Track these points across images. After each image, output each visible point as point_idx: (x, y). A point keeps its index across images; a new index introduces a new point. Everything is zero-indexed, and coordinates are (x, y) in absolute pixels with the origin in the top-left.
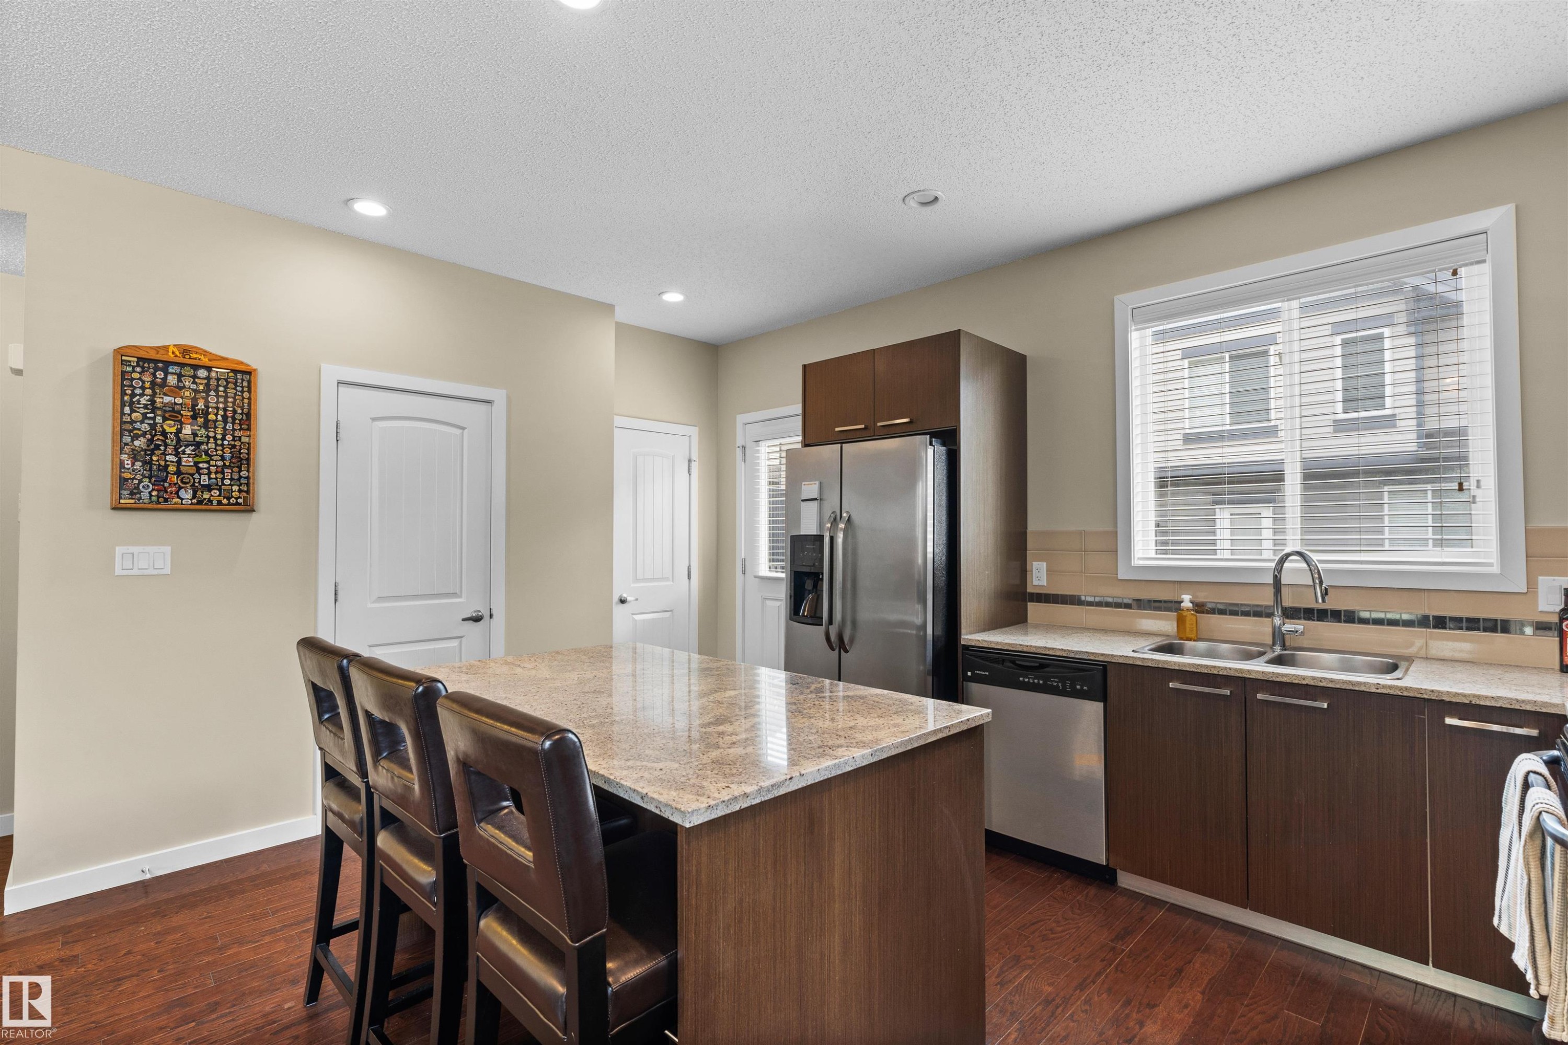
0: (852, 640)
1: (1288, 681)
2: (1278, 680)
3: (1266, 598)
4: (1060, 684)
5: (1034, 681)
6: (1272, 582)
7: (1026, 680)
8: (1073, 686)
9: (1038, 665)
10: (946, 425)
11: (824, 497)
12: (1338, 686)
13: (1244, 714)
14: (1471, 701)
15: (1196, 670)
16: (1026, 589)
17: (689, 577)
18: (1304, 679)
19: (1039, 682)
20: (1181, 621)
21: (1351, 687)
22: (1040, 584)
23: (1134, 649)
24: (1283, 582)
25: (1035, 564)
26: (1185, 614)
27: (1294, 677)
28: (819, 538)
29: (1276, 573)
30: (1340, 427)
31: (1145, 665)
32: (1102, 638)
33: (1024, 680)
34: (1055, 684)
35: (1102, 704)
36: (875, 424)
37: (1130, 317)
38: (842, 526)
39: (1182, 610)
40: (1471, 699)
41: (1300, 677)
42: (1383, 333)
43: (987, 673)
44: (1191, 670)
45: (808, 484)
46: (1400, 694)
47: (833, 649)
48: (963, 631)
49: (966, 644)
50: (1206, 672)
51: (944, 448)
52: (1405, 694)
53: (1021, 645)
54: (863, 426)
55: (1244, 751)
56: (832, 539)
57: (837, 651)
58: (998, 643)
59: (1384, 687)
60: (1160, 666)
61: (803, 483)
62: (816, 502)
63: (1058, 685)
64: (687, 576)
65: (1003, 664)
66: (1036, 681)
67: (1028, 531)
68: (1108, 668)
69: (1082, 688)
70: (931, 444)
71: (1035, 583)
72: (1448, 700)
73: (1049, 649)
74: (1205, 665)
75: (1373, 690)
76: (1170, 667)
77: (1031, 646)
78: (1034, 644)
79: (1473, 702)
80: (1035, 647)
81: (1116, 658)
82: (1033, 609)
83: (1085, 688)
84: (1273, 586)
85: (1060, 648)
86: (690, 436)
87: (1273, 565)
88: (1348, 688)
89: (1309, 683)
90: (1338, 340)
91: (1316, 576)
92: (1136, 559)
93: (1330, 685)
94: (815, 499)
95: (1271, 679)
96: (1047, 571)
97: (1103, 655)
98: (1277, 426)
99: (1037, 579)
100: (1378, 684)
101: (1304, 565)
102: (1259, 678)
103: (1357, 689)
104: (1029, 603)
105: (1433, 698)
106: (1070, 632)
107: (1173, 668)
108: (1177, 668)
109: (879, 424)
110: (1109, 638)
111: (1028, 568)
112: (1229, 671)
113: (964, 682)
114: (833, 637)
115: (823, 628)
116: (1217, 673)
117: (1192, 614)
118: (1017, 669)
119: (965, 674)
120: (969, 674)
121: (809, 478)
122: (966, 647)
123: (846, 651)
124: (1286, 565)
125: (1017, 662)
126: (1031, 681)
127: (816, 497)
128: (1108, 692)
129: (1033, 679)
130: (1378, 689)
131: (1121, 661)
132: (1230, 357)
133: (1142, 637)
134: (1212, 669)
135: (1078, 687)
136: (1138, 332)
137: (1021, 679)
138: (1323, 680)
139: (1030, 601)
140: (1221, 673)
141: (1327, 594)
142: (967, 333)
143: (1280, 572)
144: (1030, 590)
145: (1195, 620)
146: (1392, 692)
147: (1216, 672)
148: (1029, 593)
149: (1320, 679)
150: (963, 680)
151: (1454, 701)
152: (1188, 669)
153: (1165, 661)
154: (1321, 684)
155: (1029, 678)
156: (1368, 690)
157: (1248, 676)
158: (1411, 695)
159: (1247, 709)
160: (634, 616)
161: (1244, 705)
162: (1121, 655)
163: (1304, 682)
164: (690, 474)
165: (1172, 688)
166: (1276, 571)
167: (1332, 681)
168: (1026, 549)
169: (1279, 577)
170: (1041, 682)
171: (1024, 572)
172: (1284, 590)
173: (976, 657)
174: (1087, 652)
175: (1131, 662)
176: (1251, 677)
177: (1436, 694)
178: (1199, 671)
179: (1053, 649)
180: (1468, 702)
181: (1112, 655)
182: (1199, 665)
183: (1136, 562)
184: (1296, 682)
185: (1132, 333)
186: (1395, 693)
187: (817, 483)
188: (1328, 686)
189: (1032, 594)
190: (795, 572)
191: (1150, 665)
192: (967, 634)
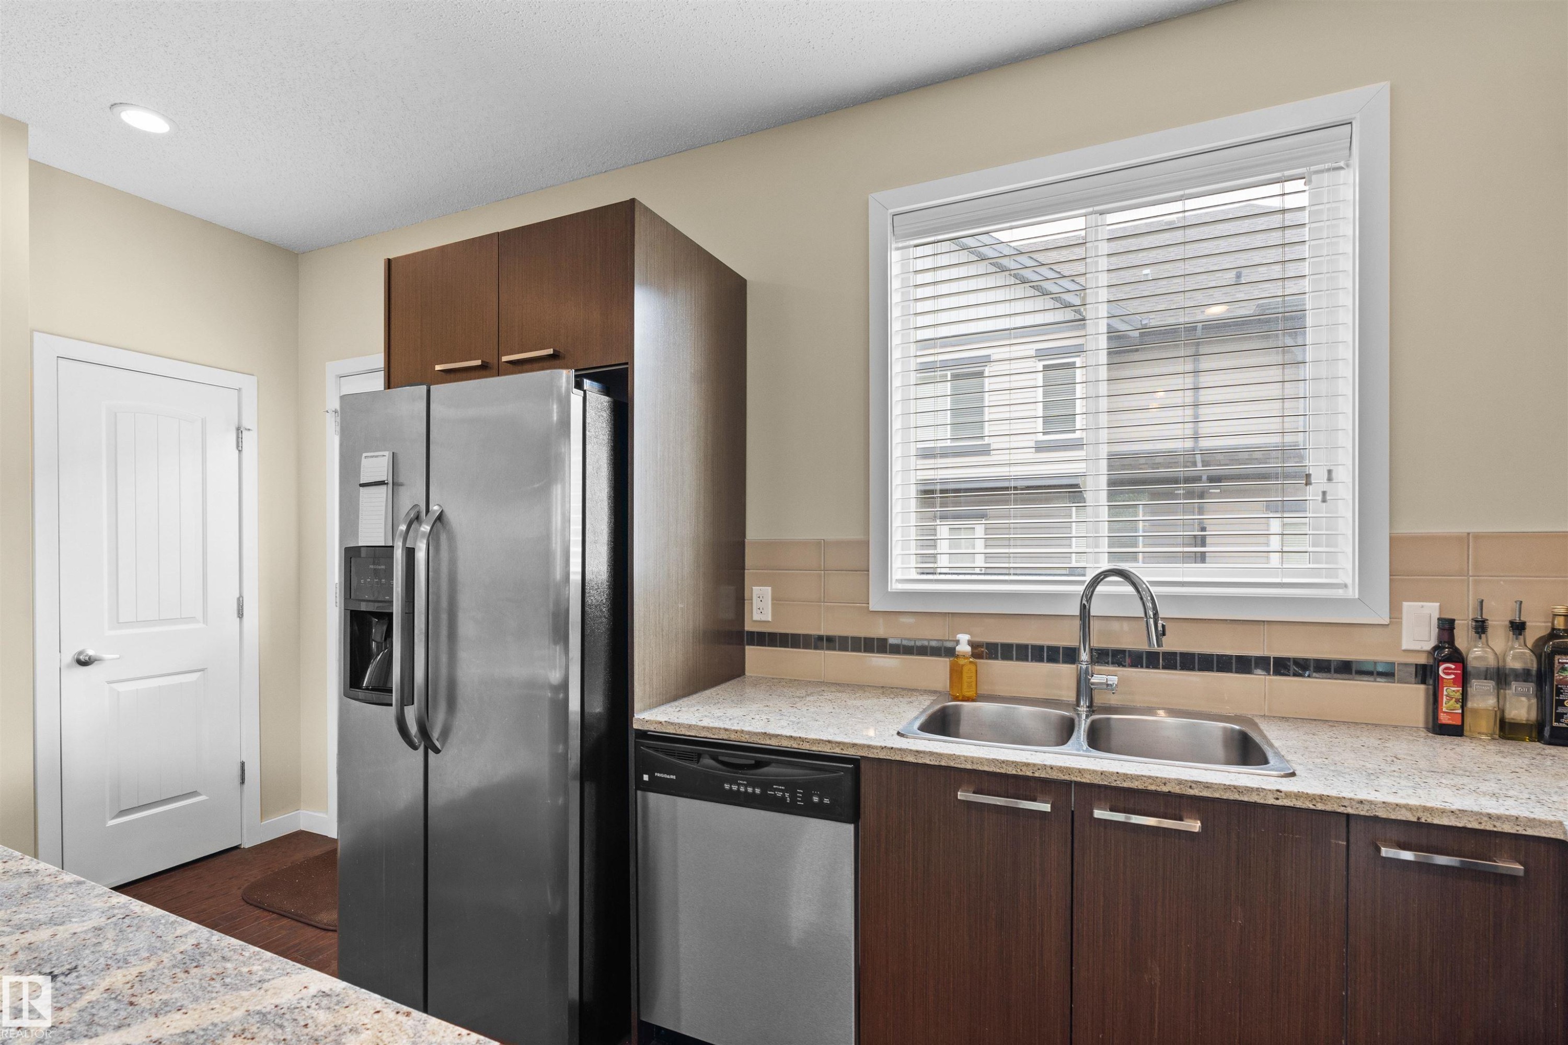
0: (445, 733)
1: (1140, 787)
2: (1125, 785)
3: (1067, 637)
4: (787, 795)
5: (746, 790)
6: (1078, 613)
7: (735, 788)
8: (807, 798)
9: (753, 762)
10: (612, 359)
11: (401, 479)
12: (1217, 795)
13: (1069, 840)
14: (1419, 819)
15: (998, 771)
16: (744, 626)
17: (240, 614)
18: (1165, 784)
19: (754, 791)
20: (956, 673)
21: (1237, 797)
22: (763, 619)
23: (900, 728)
24: (1092, 614)
25: (756, 590)
26: (962, 661)
27: (1150, 781)
28: (388, 550)
29: (1084, 602)
30: (1040, 448)
31: (920, 761)
32: (850, 703)
33: (731, 788)
34: (779, 794)
35: (851, 827)
36: (499, 359)
37: (890, 228)
38: (426, 528)
39: (958, 656)
40: (1420, 814)
41: (1158, 780)
42: (1074, 363)
43: (674, 777)
44: (991, 770)
45: (372, 457)
46: (1312, 807)
47: (415, 748)
48: (637, 705)
49: (640, 728)
50: (1014, 772)
51: (607, 398)
52: (1320, 807)
53: (726, 730)
54: (478, 362)
55: (1069, 901)
56: (410, 554)
57: (422, 749)
58: (690, 726)
59: (1288, 795)
60: (943, 764)
61: (364, 455)
62: (383, 489)
63: (783, 797)
64: (236, 615)
65: (698, 761)
66: (750, 790)
67: (746, 541)
68: (863, 765)
69: (821, 800)
70: (579, 385)
71: (756, 617)
72: (1384, 816)
73: (771, 736)
74: (1013, 762)
75: (1271, 801)
76: (959, 766)
77: (742, 731)
78: (746, 729)
79: (1423, 820)
80: (749, 733)
81: (875, 751)
82: (752, 653)
83: (826, 801)
84: (1079, 618)
85: (788, 734)
86: (239, 390)
87: (1081, 589)
88: (1232, 798)
89: (1172, 791)
90: (1040, 366)
91: (1149, 605)
92: (894, 581)
93: (1206, 793)
94: (382, 483)
95: (1114, 784)
96: (773, 599)
97: (854, 745)
98: (990, 444)
99: (759, 611)
100: (1278, 791)
101: (1130, 589)
102: (1096, 782)
103: (1246, 799)
104: (747, 647)
105: (1362, 813)
106: (802, 692)
107: (962, 766)
108: (969, 767)
109: (505, 359)
110: (858, 703)
111: (747, 596)
112: (1050, 771)
113: (639, 793)
114: (413, 729)
115: (392, 711)
116: (1031, 774)
117: (971, 662)
118: (720, 770)
119: (639, 778)
120: (646, 778)
121: (372, 445)
122: (643, 734)
123: (437, 751)
124: (1100, 589)
125: (721, 758)
126: (742, 789)
127: (384, 478)
128: (862, 805)
129: (746, 786)
130: (1277, 799)
131: (882, 755)
132: (952, 375)
133: (903, 696)
134: (1024, 769)
135: (816, 799)
136: (898, 251)
137: (727, 786)
138: (1193, 785)
139: (749, 644)
140: (1037, 775)
141: (1164, 634)
142: (647, 209)
143: (1089, 600)
144: (748, 627)
145: (974, 671)
146: (1299, 804)
147: (1029, 774)
148: (747, 632)
149: (1190, 784)
150: (636, 789)
151: (1393, 817)
152: (986, 768)
153: (951, 755)
154: (1192, 792)
155: (739, 785)
156: (1262, 801)
157: (1079, 779)
158: (1329, 808)
159: (1076, 832)
160: (114, 685)
161: (1070, 823)
162: (883, 745)
163: (1165, 789)
164: (240, 451)
165: (960, 800)
166: (1084, 598)
167: (1208, 786)
168: (743, 568)
169: (1087, 607)
170: (758, 791)
171: (740, 601)
172: (1095, 626)
173: (656, 749)
174: (829, 742)
175: (898, 758)
176: (1084, 780)
177: (1366, 807)
178: (1003, 771)
179: (777, 736)
180: (1415, 820)
181: (869, 747)
182: (1003, 762)
183: (895, 586)
184: (1153, 788)
185: (893, 252)
186: (1304, 806)
187: (387, 454)
188: (1201, 794)
189: (751, 634)
190: (352, 611)
191: (928, 762)
192: (644, 710)
